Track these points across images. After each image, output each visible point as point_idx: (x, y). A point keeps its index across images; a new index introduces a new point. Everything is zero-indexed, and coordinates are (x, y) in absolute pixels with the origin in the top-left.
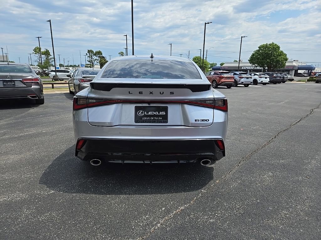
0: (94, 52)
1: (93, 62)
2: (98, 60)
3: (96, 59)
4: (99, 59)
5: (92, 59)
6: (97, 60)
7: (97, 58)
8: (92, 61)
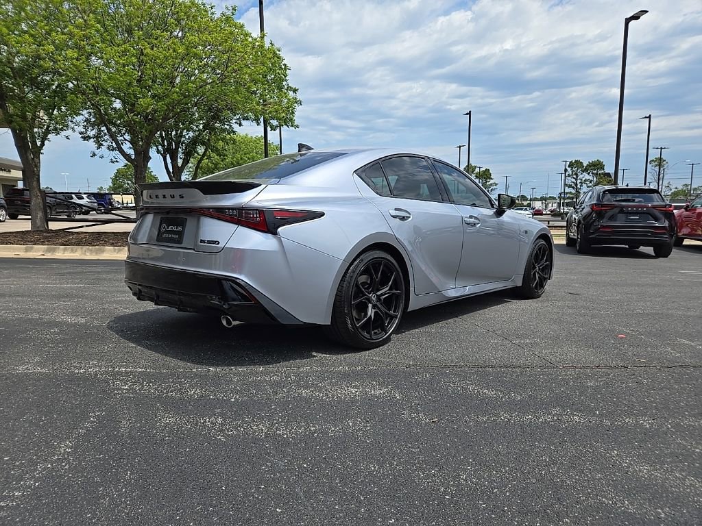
0: (585, 165)
1: (579, 186)
2: (591, 182)
3: (585, 180)
4: (595, 179)
5: (576, 179)
6: (588, 183)
7: (591, 178)
8: (576, 185)
